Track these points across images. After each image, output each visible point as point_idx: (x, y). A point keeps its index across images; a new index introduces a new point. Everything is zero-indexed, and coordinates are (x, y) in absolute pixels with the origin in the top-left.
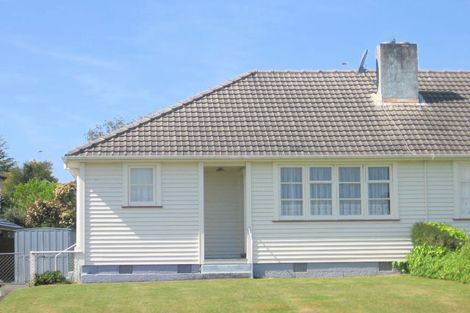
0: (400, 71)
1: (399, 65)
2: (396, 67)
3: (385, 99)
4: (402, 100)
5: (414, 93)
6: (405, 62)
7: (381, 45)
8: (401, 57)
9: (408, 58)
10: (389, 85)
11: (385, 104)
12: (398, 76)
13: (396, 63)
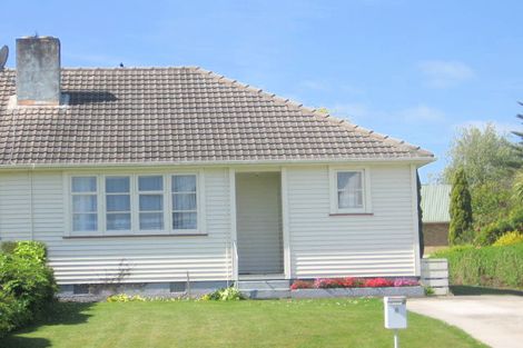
0: (37, 69)
1: (37, 63)
2: (34, 65)
3: (20, 102)
4: (40, 102)
5: (54, 94)
6: (44, 59)
7: (17, 40)
8: (39, 54)
9: (47, 55)
10: (25, 85)
11: (19, 107)
12: (36, 76)
13: (34, 60)
